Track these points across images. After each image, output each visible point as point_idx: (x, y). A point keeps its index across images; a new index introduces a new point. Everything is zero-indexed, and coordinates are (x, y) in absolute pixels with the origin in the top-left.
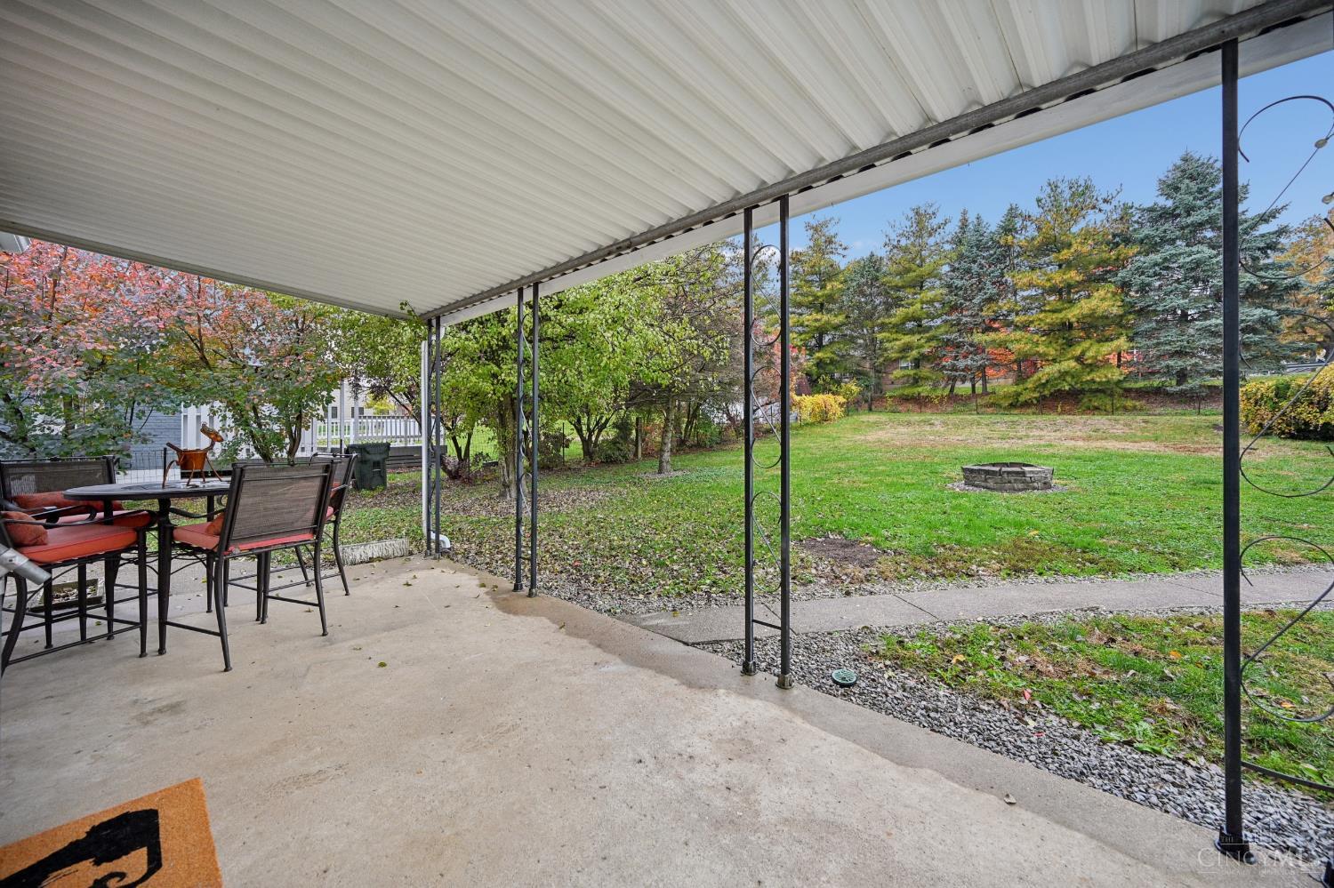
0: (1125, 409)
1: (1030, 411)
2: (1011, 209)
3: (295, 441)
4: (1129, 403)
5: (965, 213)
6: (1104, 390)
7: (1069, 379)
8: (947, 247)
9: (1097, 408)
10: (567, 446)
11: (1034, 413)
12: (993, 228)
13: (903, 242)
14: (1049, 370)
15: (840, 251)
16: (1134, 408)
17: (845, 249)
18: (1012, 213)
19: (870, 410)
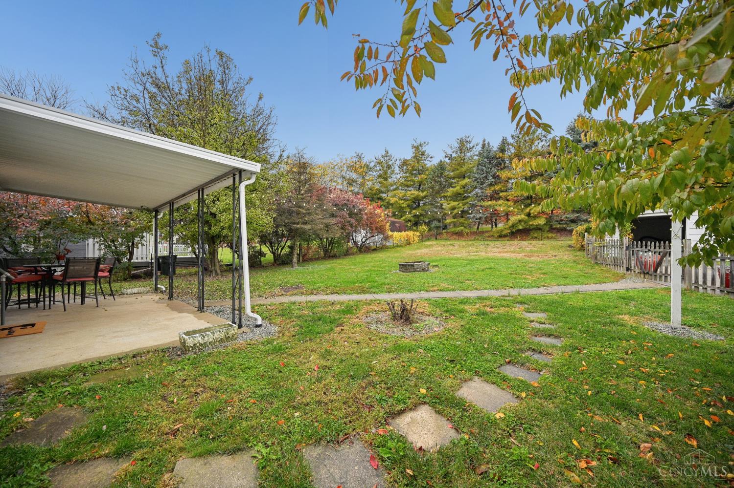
0: (548, 238)
1: (506, 239)
2: (503, 140)
3: (132, 254)
4: (550, 235)
5: (484, 141)
6: (538, 228)
7: (522, 223)
8: (476, 158)
9: (536, 238)
10: (265, 257)
11: (508, 240)
12: (495, 149)
13: (454, 155)
14: (513, 219)
15: (429, 159)
16: (552, 237)
17: (431, 158)
18: (504, 142)
19: (436, 239)
